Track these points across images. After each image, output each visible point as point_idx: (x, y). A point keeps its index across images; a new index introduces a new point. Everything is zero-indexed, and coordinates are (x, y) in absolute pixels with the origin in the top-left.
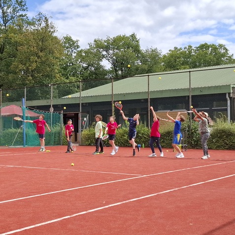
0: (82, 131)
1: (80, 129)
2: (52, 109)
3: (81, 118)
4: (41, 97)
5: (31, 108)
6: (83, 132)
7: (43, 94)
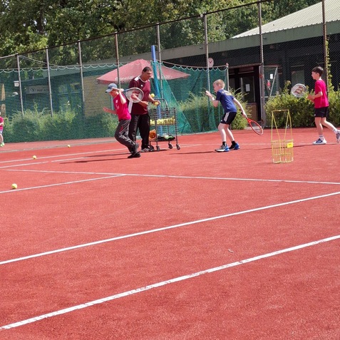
0: (267, 100)
1: (262, 97)
2: (210, 63)
3: (263, 75)
4: (194, 40)
5: (168, 63)
6: (269, 103)
7: (197, 35)
